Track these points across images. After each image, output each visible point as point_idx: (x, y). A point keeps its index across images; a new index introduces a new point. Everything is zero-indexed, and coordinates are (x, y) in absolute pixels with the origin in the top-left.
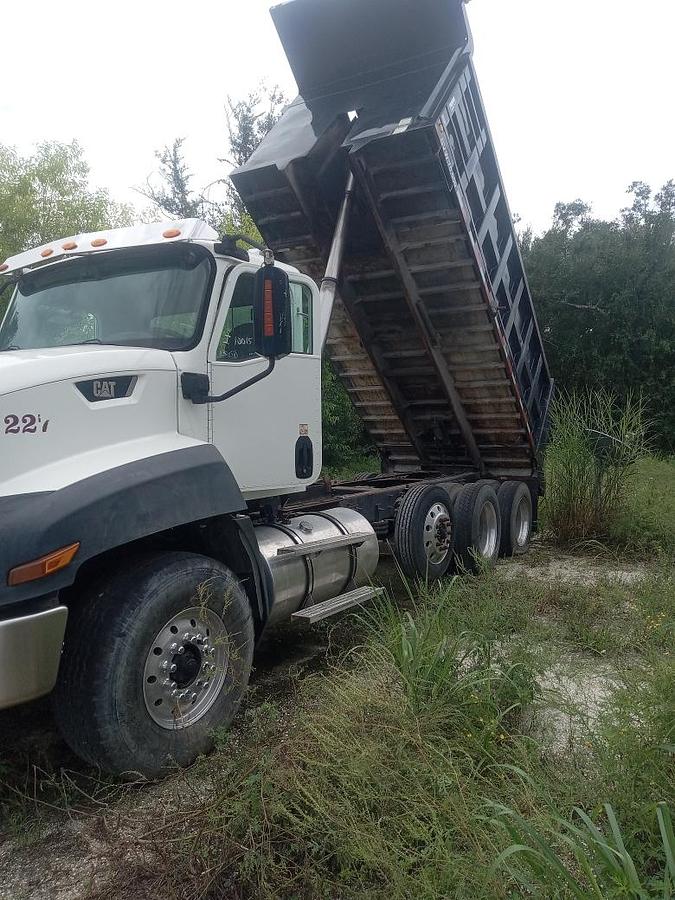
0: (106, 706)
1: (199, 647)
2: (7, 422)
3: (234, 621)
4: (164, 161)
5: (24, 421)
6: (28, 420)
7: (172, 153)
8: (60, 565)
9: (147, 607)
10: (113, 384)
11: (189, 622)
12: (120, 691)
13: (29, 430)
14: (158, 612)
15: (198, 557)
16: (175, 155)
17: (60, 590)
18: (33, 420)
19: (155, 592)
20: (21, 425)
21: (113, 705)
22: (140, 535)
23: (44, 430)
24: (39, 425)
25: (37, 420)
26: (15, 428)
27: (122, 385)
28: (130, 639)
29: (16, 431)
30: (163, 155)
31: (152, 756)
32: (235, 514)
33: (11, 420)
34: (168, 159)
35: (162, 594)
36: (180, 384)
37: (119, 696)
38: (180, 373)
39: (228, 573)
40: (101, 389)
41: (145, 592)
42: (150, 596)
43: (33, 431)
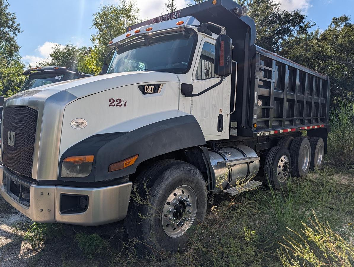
0: (147, 226)
1: (185, 202)
2: (110, 101)
3: (200, 192)
4: (168, 7)
5: (117, 101)
6: (119, 101)
7: (171, 3)
8: (130, 164)
9: (165, 184)
10: (153, 87)
11: (181, 191)
12: (153, 220)
13: (119, 105)
14: (169, 187)
15: (186, 163)
16: (172, 4)
17: (130, 175)
18: (120, 102)
19: (168, 177)
20: (116, 103)
21: (150, 226)
22: (163, 153)
23: (125, 105)
24: (123, 103)
25: (122, 101)
26: (113, 104)
27: (156, 88)
28: (157, 198)
29: (113, 106)
30: (167, 5)
31: (165, 248)
32: (201, 146)
33: (112, 101)
34: (170, 6)
35: (171, 179)
36: (181, 88)
37: (152, 222)
38: (181, 83)
39: (198, 171)
40: (148, 89)
41: (164, 178)
42: (166, 180)
43: (120, 106)
